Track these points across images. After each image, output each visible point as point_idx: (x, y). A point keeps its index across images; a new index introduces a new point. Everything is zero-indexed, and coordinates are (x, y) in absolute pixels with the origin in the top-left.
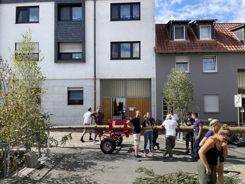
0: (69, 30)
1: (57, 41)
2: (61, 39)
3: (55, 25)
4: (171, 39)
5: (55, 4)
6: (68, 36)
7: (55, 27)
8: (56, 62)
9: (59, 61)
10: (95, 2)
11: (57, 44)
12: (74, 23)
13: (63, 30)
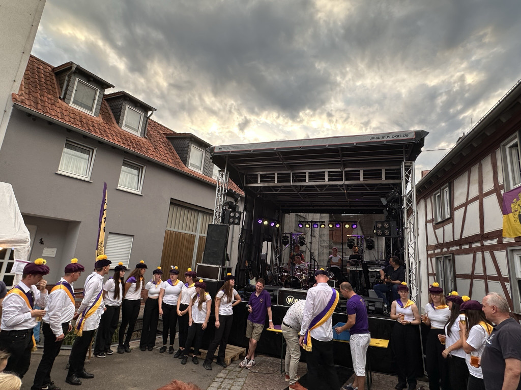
4: (64, 99)
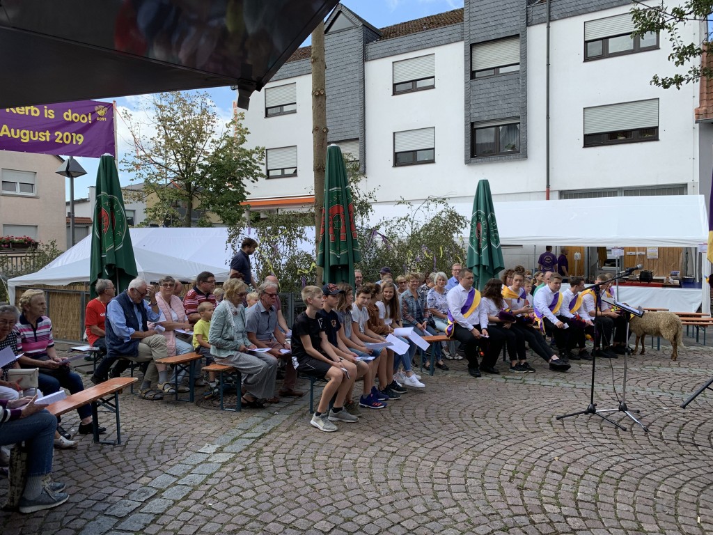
0: (492, 95)
1: (469, 120)
2: (476, 115)
3: (465, 88)
5: (465, 45)
6: (491, 108)
7: (466, 93)
8: (467, 162)
9: (473, 160)
10: (548, 27)
11: (469, 126)
12: (503, 78)
13: (481, 96)
